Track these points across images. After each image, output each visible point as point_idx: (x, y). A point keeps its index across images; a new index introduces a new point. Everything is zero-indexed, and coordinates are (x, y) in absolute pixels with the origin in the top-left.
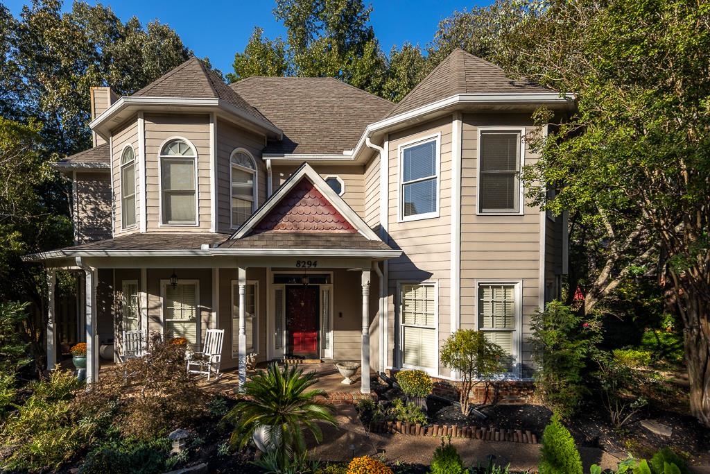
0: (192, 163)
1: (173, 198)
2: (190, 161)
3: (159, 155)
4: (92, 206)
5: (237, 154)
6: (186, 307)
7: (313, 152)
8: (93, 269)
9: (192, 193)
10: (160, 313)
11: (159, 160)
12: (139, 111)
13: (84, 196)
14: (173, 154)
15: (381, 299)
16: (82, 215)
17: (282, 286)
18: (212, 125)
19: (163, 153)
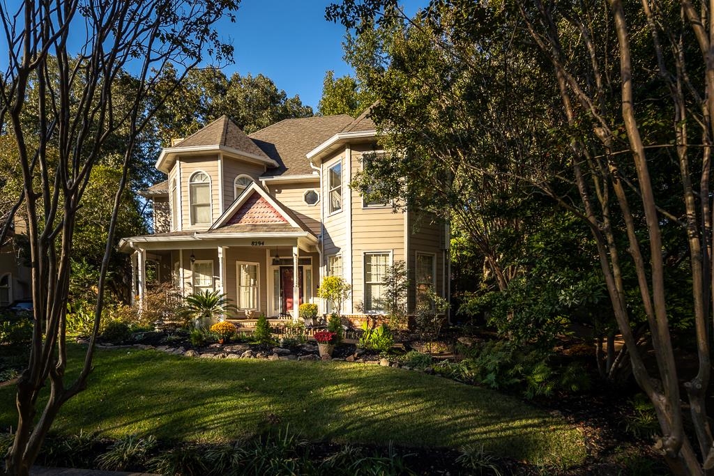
0: (208, 186)
1: (198, 209)
2: (206, 185)
3: (189, 183)
4: (164, 219)
5: (241, 178)
6: (208, 277)
7: (295, 174)
8: (142, 250)
9: (209, 205)
10: (191, 280)
11: (189, 185)
12: (177, 156)
13: (159, 212)
14: (197, 181)
15: (320, 268)
16: (158, 224)
17: (277, 267)
18: (219, 161)
19: (191, 181)
